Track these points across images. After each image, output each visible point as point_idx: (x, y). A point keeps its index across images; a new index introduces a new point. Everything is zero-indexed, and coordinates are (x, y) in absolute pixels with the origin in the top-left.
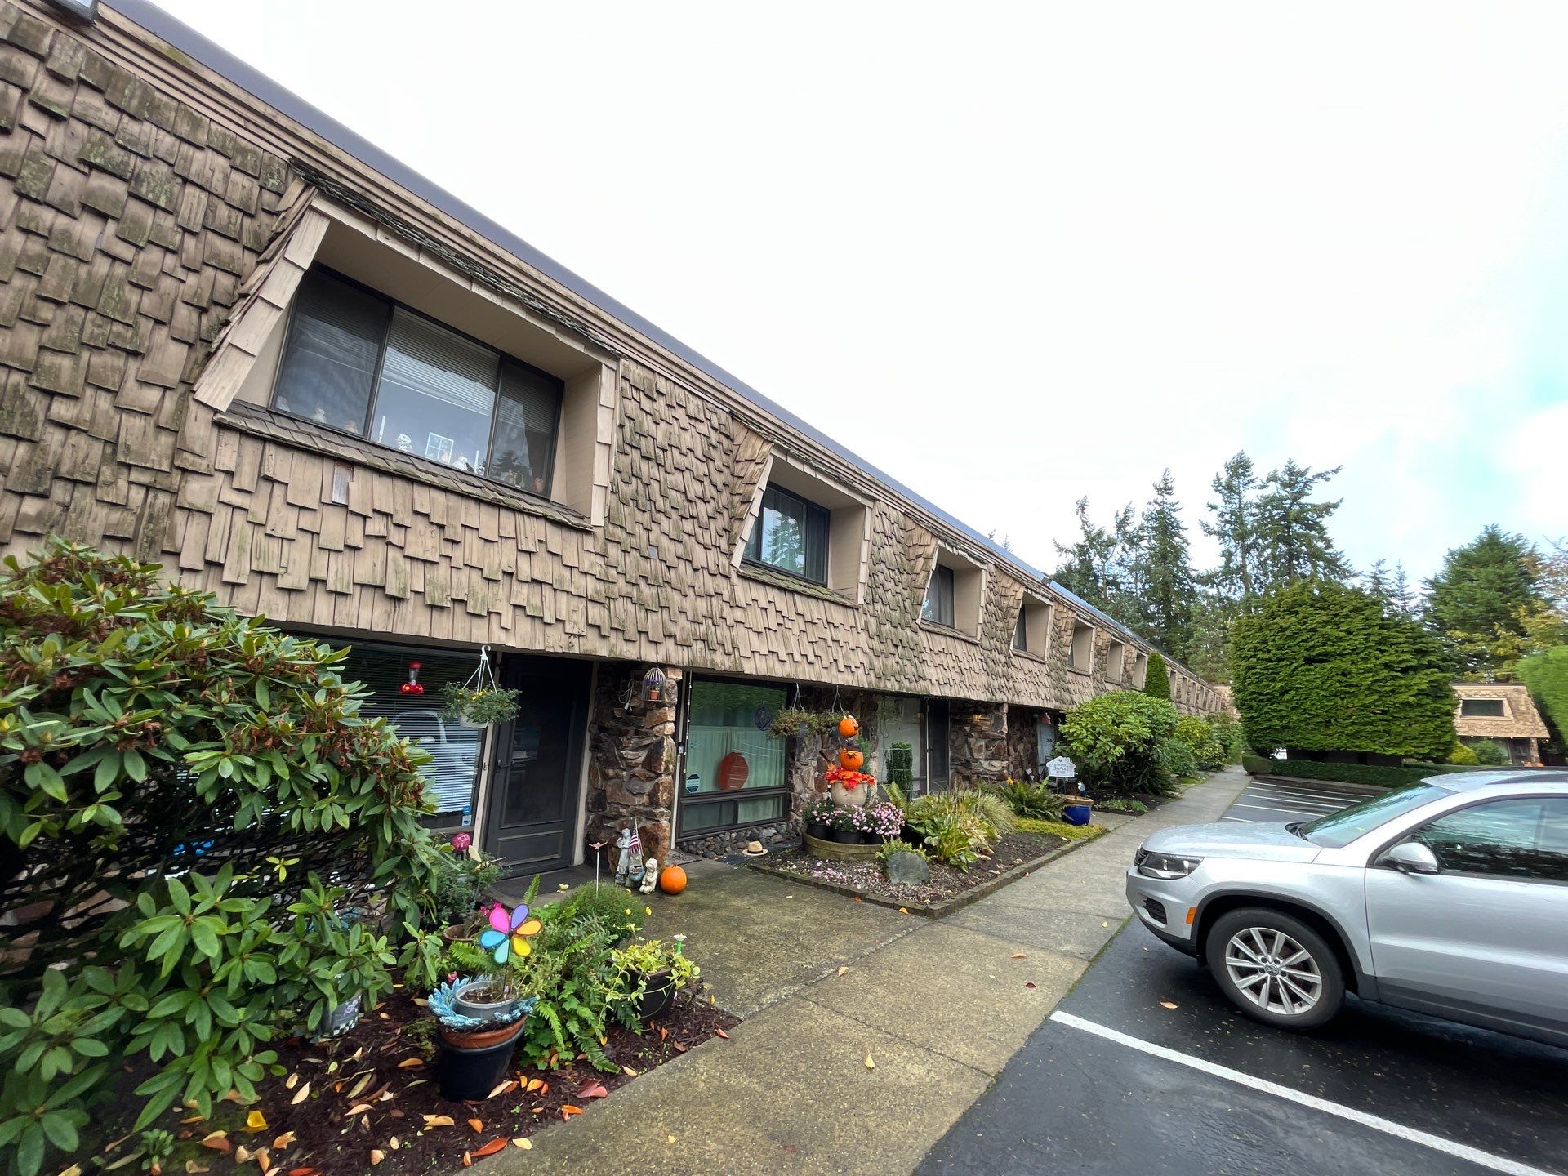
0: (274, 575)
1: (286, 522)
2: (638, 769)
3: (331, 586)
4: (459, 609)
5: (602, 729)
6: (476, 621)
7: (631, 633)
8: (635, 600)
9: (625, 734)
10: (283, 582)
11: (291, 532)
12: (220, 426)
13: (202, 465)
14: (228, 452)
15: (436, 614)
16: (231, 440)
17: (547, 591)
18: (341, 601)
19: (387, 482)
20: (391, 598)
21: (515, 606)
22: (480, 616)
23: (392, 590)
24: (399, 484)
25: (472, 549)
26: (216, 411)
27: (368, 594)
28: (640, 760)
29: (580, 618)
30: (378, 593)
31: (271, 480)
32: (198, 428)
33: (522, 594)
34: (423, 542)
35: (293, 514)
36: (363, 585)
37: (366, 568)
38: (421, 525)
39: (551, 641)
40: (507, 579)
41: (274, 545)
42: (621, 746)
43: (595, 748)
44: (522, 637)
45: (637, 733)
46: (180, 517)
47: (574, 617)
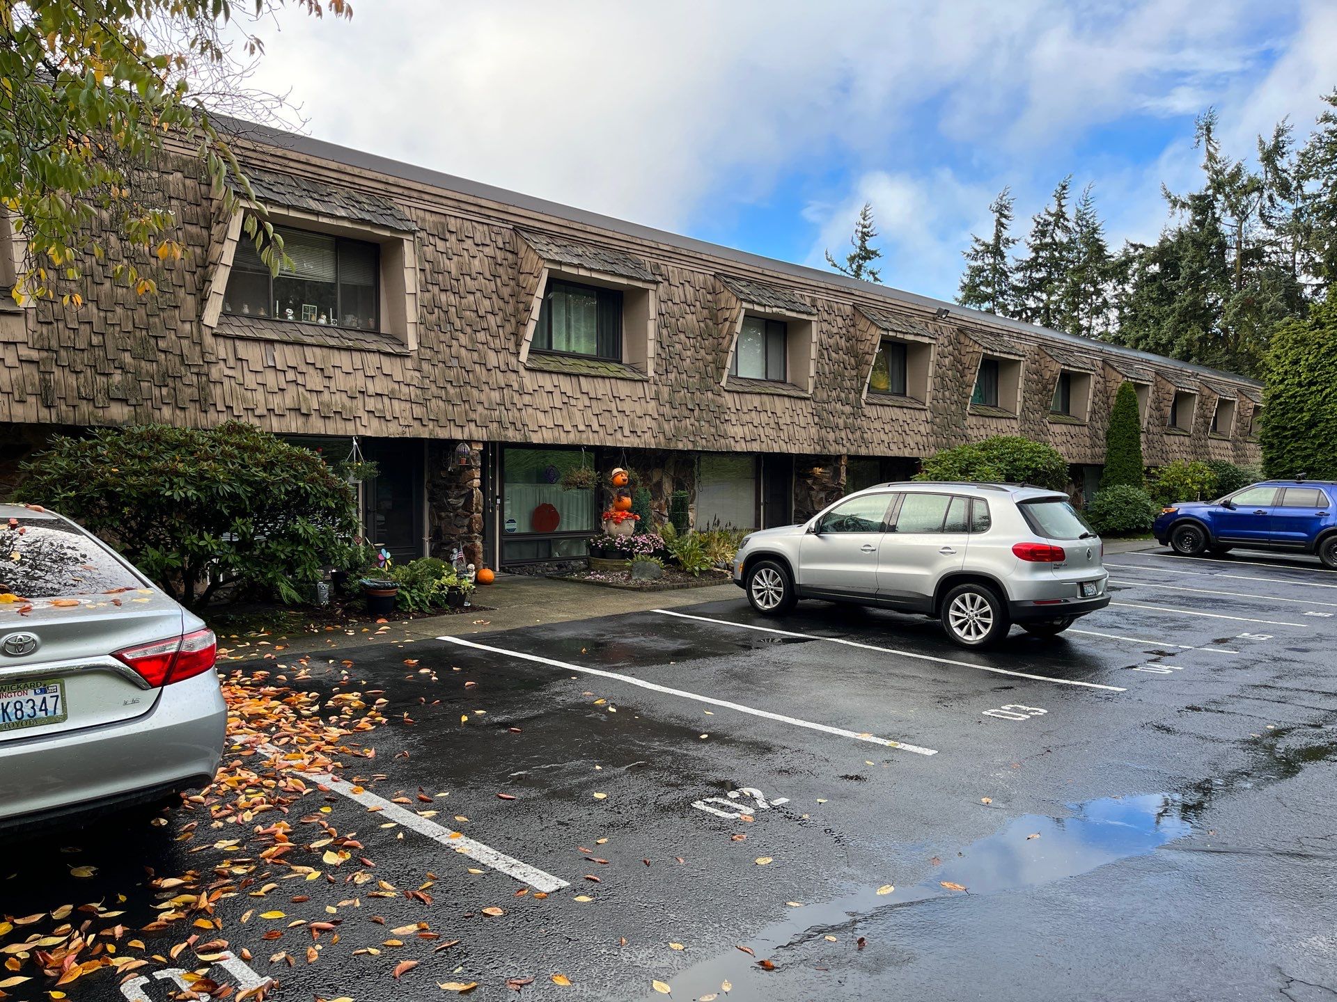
0: (253, 410)
1: (250, 380)
2: (460, 510)
3: (277, 412)
4: (338, 416)
5: (435, 486)
6: (347, 423)
7: (443, 421)
8: (444, 398)
9: (449, 488)
10: (257, 413)
11: (254, 386)
12: (215, 335)
13: (213, 359)
14: (222, 349)
15: (327, 421)
16: (221, 341)
17: (386, 400)
18: (282, 419)
19: (290, 347)
20: (304, 414)
21: (368, 412)
22: (350, 420)
23: (304, 411)
24: (297, 347)
25: (340, 381)
26: (212, 328)
27: (293, 413)
28: (460, 505)
29: (408, 414)
30: (298, 412)
31: (241, 360)
32: (209, 340)
33: (371, 404)
34: (315, 381)
35: (252, 376)
36: (290, 409)
37: (289, 400)
38: (311, 370)
39: (391, 430)
40: (361, 395)
41: (249, 393)
42: (448, 496)
43: (430, 500)
44: (373, 429)
45: (457, 487)
46: (212, 385)
47: (404, 414)
